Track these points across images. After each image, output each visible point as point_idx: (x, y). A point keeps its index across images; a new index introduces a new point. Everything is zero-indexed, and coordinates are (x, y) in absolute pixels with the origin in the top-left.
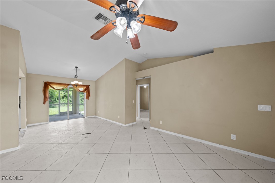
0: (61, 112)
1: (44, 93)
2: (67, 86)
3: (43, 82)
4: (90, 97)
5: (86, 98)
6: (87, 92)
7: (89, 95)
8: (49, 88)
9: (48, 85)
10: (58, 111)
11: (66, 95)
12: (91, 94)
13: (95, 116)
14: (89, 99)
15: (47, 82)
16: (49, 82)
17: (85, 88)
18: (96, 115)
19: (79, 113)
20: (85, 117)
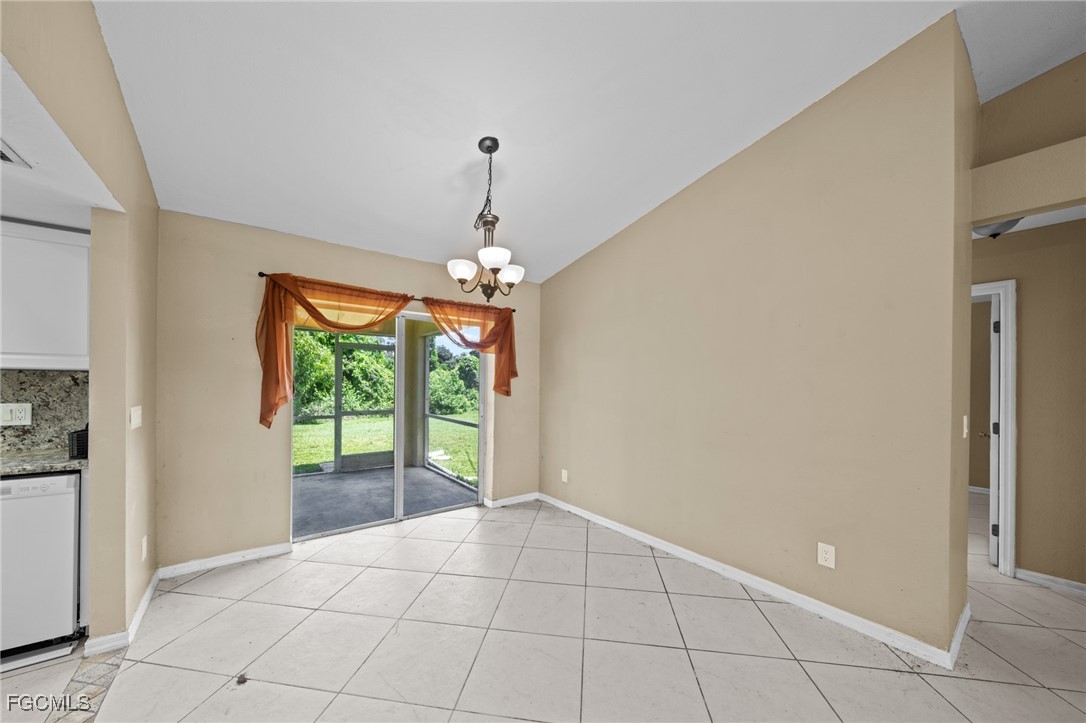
0: (344, 457)
1: (262, 351)
2: (399, 308)
3: (261, 275)
4: (514, 382)
5: (497, 388)
6: (499, 352)
7: (507, 372)
8: (292, 317)
9: (289, 297)
10: (333, 450)
11: (351, 371)
12: (520, 364)
13: (536, 495)
14: (508, 393)
15: (285, 276)
16: (296, 273)
17: (491, 325)
18: (541, 490)
19: (429, 464)
20: (488, 503)
